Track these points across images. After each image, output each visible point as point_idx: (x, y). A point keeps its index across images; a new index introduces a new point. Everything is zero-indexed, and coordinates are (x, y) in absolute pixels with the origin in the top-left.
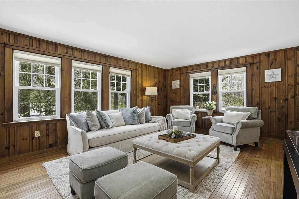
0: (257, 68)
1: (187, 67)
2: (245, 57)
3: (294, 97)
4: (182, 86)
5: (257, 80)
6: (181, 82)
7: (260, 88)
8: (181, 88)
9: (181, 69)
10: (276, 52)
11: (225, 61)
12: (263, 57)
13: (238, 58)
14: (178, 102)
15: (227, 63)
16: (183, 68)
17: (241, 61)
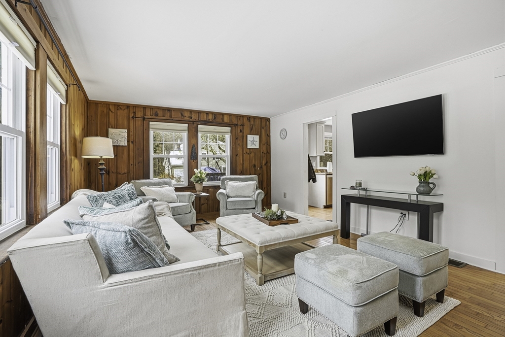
0: (241, 131)
1: (144, 108)
2: (230, 115)
3: (266, 164)
4: (132, 142)
5: (240, 144)
6: (131, 133)
7: (243, 154)
8: (131, 145)
9: (131, 109)
10: (255, 118)
11: (207, 113)
12: (245, 120)
13: (223, 114)
14: (124, 174)
15: (210, 117)
16: (135, 107)
17: (226, 119)
